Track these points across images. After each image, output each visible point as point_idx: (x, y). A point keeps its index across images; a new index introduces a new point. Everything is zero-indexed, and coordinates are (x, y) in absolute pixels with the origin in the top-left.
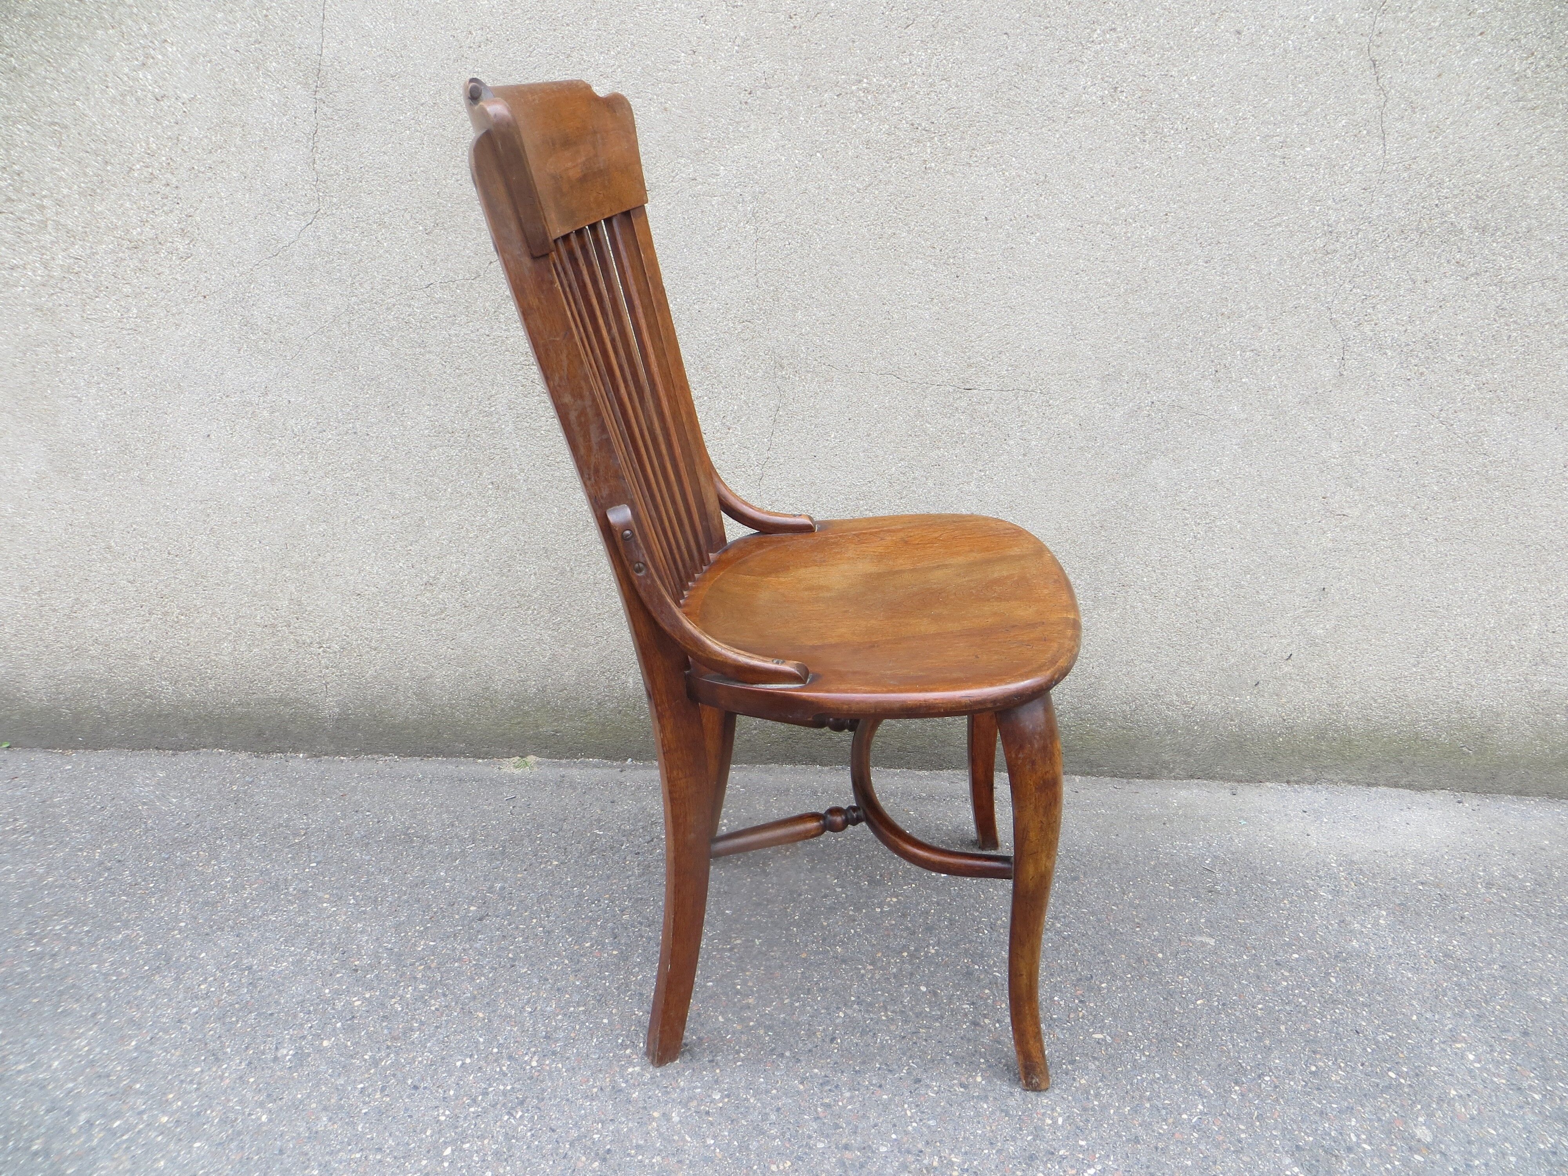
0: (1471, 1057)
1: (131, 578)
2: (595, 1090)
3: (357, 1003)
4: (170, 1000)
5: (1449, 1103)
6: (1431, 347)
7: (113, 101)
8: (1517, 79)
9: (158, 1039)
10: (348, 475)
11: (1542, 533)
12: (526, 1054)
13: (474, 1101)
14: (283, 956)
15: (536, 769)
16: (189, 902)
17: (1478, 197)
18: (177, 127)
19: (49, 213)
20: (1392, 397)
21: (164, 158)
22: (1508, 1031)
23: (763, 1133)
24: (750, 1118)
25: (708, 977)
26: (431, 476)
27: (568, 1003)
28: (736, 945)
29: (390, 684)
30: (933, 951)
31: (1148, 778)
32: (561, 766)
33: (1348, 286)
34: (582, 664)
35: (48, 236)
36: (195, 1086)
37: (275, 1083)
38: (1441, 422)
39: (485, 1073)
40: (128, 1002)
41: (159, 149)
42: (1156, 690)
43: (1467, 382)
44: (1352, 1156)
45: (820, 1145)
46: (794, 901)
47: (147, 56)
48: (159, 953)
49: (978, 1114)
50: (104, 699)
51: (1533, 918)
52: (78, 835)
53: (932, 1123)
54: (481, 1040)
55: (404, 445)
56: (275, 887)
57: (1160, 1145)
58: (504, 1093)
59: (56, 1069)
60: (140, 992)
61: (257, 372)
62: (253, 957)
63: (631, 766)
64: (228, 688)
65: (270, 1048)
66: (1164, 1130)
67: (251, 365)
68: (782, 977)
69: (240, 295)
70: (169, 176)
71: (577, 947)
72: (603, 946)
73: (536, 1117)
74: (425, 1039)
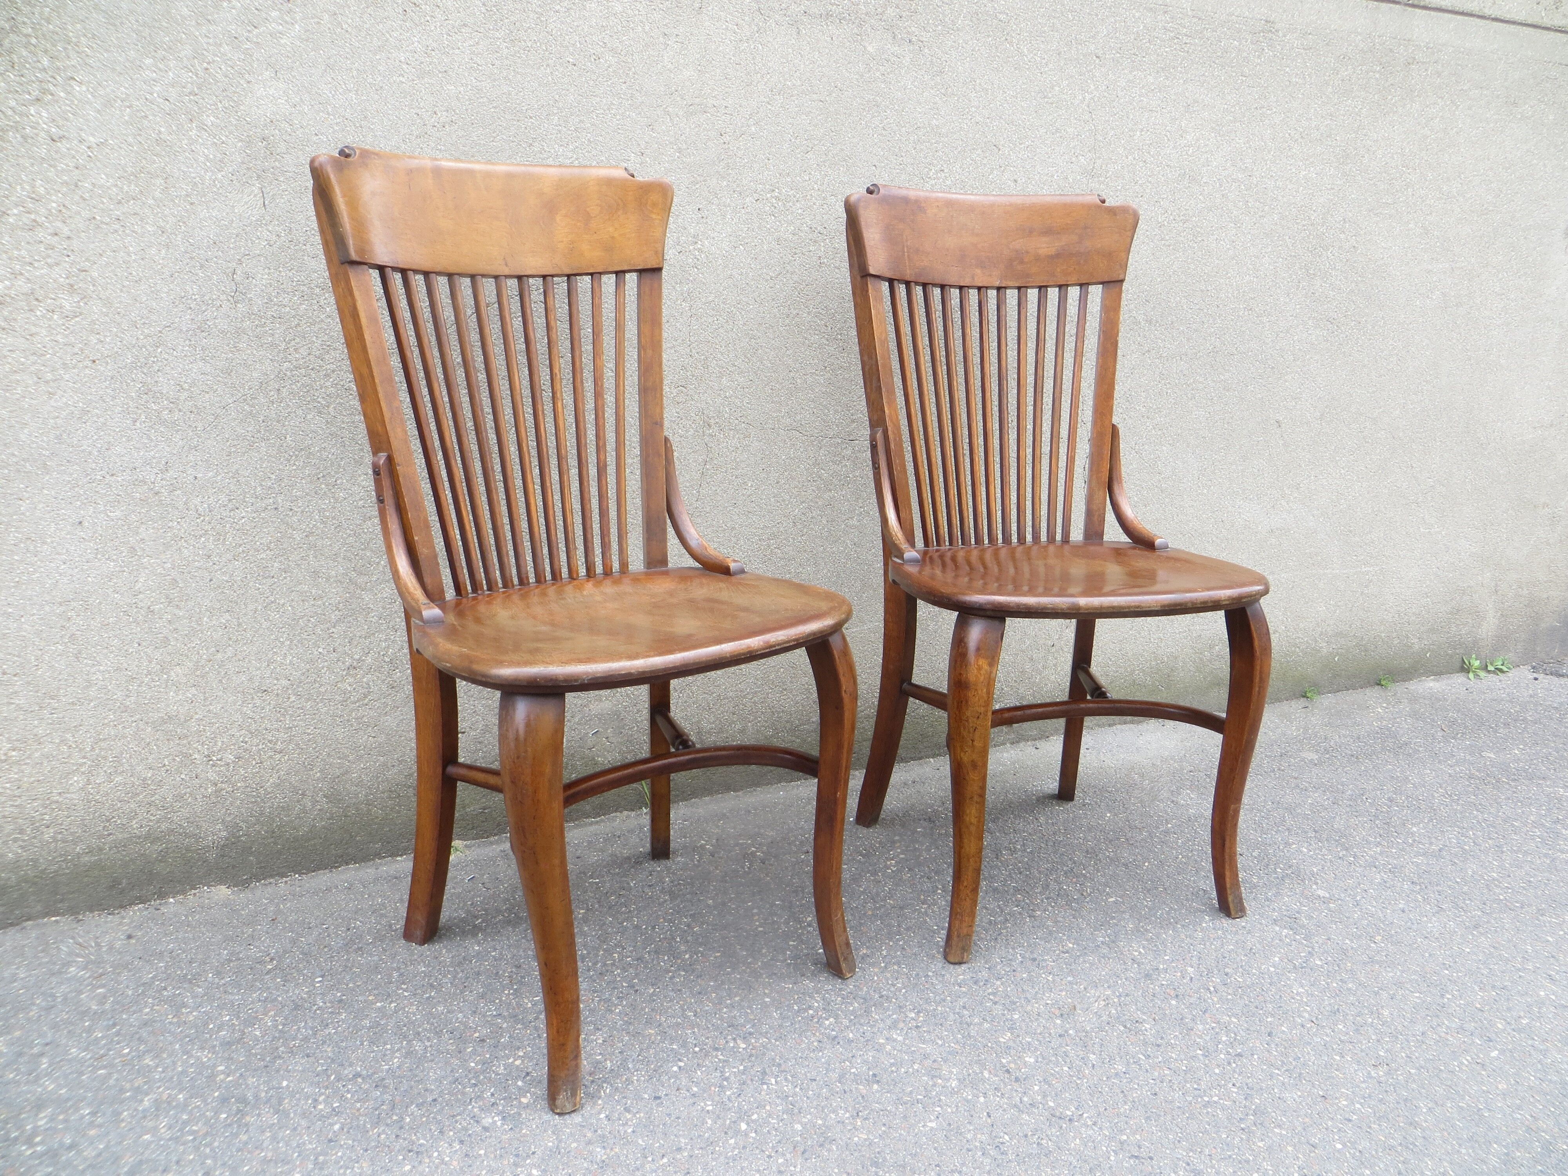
0: (1305, 850)
2: (815, 1044)
4: (295, 1130)
5: (1318, 875)
9: (324, 1163)
10: (263, 556)
12: (727, 1042)
13: (722, 1087)
14: (385, 1055)
15: (467, 852)
16: (202, 1049)
18: (77, 172)
21: (54, 205)
22: (1307, 832)
24: (950, 1019)
26: (362, 550)
27: (720, 999)
29: (295, 790)
32: (492, 843)
39: (707, 1066)
40: (240, 1150)
41: (48, 193)
44: (1303, 915)
47: (45, 91)
48: (224, 1100)
54: (675, 1047)
55: (334, 518)
56: (299, 1007)
58: (743, 1073)
60: (243, 1138)
61: (156, 446)
62: (350, 1066)
64: (72, 834)
67: (149, 438)
69: (142, 360)
70: (59, 224)
71: (679, 961)
72: (702, 954)
73: (789, 1078)
74: (621, 1064)
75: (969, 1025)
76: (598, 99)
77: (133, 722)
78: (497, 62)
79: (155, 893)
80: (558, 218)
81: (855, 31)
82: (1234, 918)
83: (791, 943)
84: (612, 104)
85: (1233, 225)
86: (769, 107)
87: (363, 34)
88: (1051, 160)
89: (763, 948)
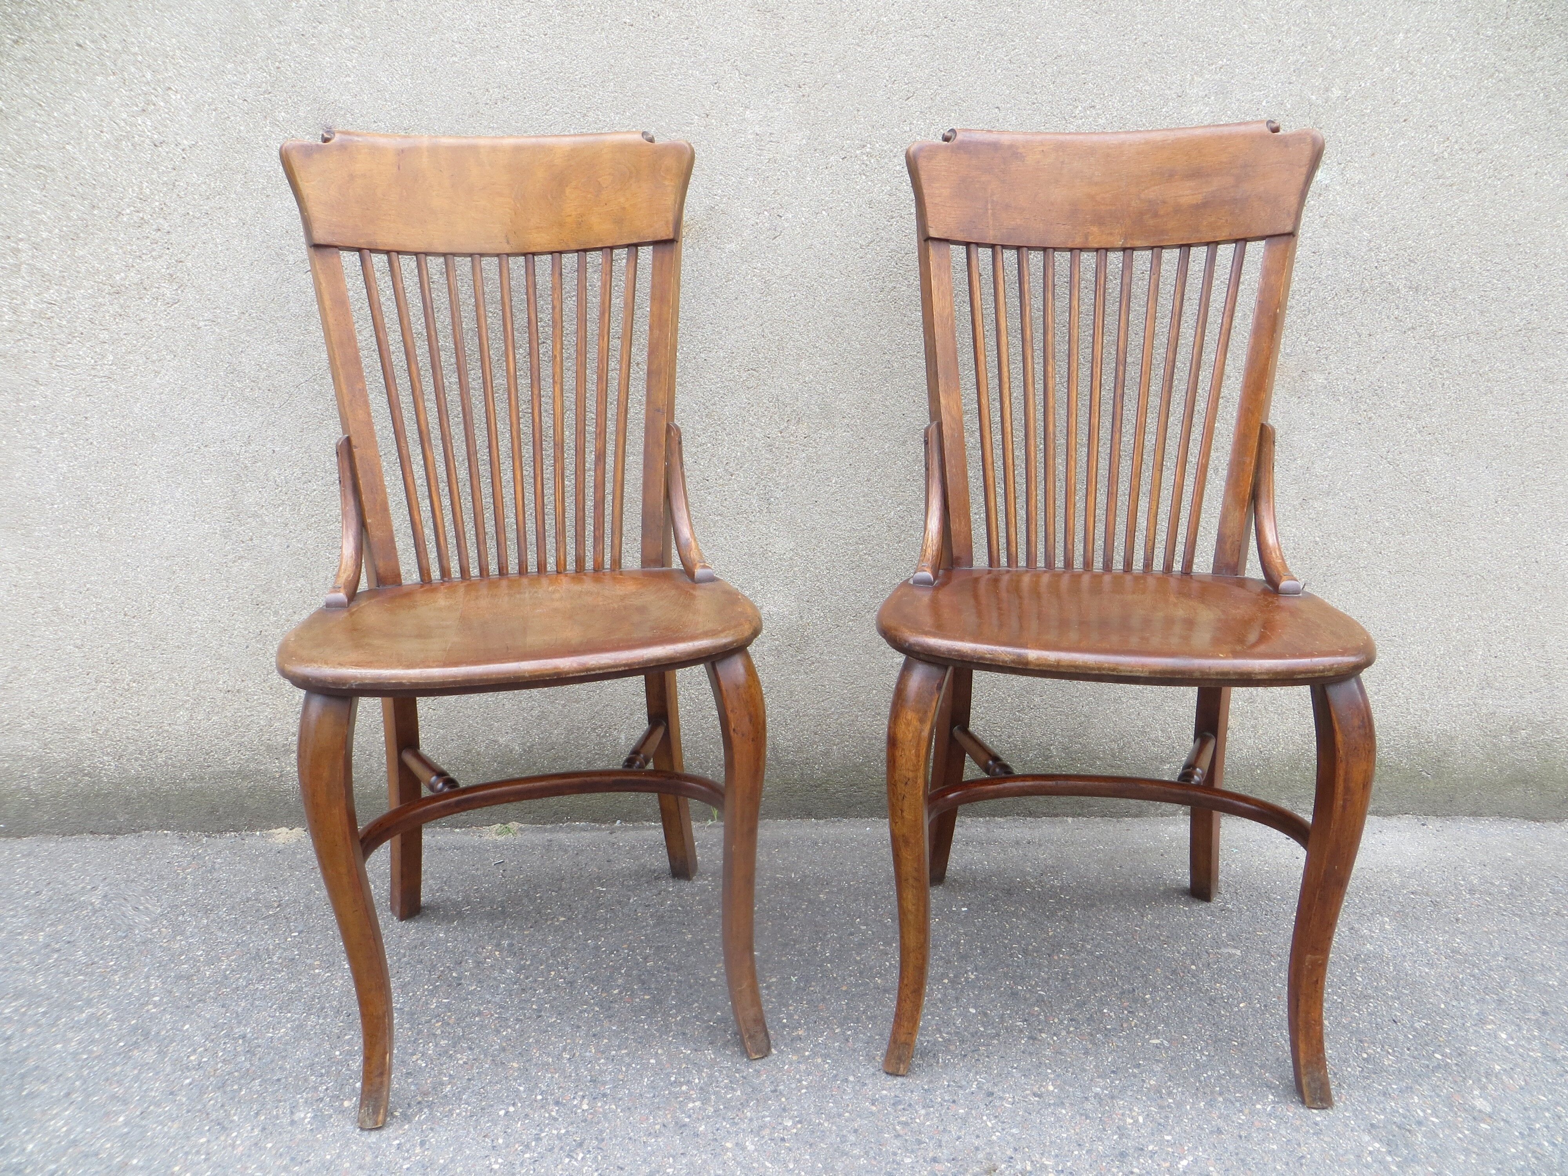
0: (1504, 1036)
1: (79, 642)
2: (657, 1127)
4: (157, 1073)
5: (1496, 1077)
6: (1377, 395)
7: (107, 145)
8: (1437, 160)
9: (150, 1113)
10: (332, 527)
11: (1481, 563)
12: (574, 1098)
13: (527, 1146)
14: (279, 1023)
15: (519, 835)
16: (159, 976)
17: (1410, 260)
18: (174, 172)
19: (24, 257)
20: (1346, 440)
21: (157, 204)
22: (1529, 1011)
23: (846, 1154)
24: (828, 1141)
27: (608, 1047)
28: (773, 982)
30: (973, 977)
32: (545, 831)
34: (572, 720)
35: (20, 280)
36: (203, 1157)
37: (298, 1146)
38: (1389, 463)
39: (533, 1120)
40: (107, 1079)
41: (152, 194)
42: (1143, 727)
43: (1409, 426)
44: (1424, 1129)
46: (821, 939)
47: (148, 102)
48: (135, 1029)
49: (1058, 1120)
50: (34, 779)
51: (1519, 916)
52: (14, 920)
53: (1014, 1131)
54: (522, 1089)
56: (257, 957)
57: (1243, 1134)
58: (559, 1137)
59: (32, 1152)
60: (118, 1069)
61: (240, 421)
62: (245, 1026)
63: (621, 827)
64: (180, 761)
65: (283, 1113)
66: (1243, 1120)
67: (234, 413)
68: (828, 1009)
70: (161, 221)
71: (604, 995)
72: (633, 992)
73: (600, 1158)
74: (459, 1092)
75: (844, 1154)
76: (657, 60)
77: (226, 669)
78: (549, 32)
79: (245, 825)
80: (568, 190)
82: (1310, 1108)
86: (859, 49)
87: (418, 17)
88: (1256, 82)
89: (697, 1001)
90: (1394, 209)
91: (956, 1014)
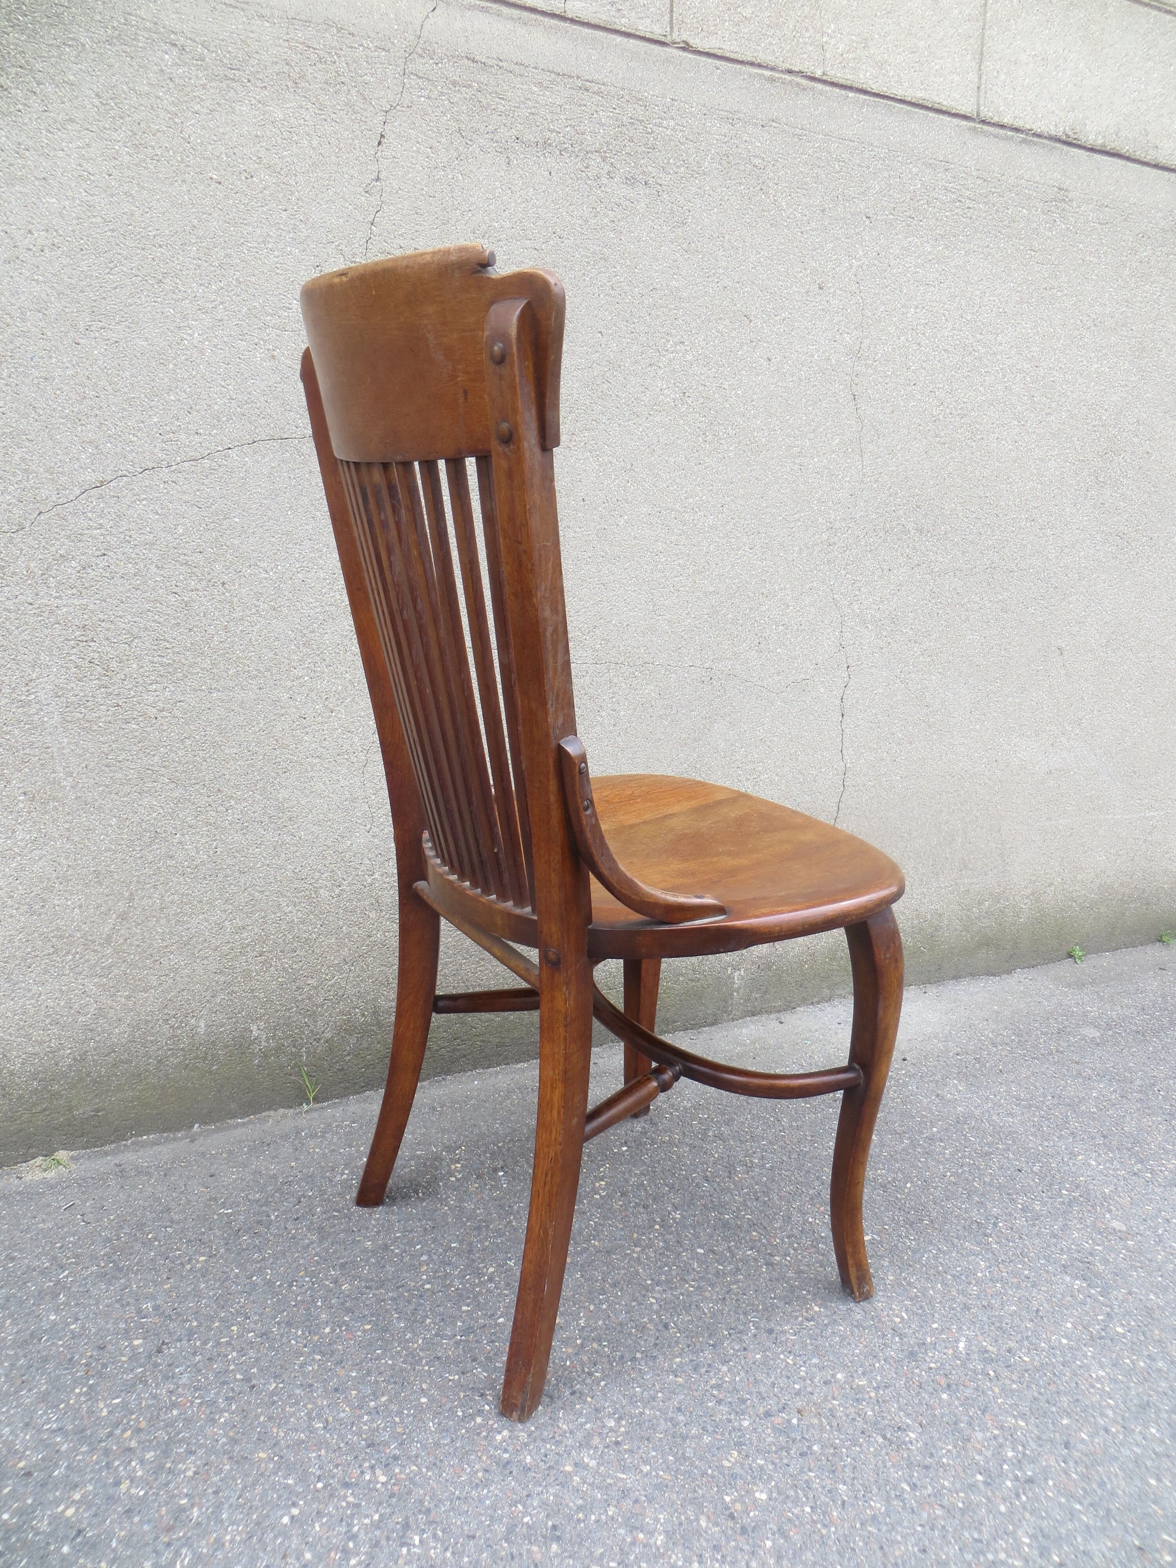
0: (1093, 1163)
3: (70, 1512)
5: (1111, 1199)
8: (935, 421)
12: (362, 1473)
13: (345, 1551)
15: (74, 1167)
17: (917, 506)
22: (1095, 1138)
23: (687, 1437)
24: (661, 1429)
25: (493, 1315)
27: (362, 1399)
30: (678, 1216)
31: (712, 1024)
32: (106, 1154)
33: (843, 572)
39: (330, 1515)
43: (915, 649)
45: (746, 1423)
49: (843, 1338)
51: (1037, 1059)
53: (815, 1361)
54: (290, 1482)
58: (377, 1525)
71: (316, 1338)
72: (348, 1326)
73: (440, 1533)
74: (213, 1513)
75: (684, 1438)
76: (250, 229)
81: (579, 166)
83: (464, 1308)
84: (268, 235)
85: (1016, 422)
88: (810, 337)
89: (427, 1317)
90: (906, 460)
91: (688, 1259)
